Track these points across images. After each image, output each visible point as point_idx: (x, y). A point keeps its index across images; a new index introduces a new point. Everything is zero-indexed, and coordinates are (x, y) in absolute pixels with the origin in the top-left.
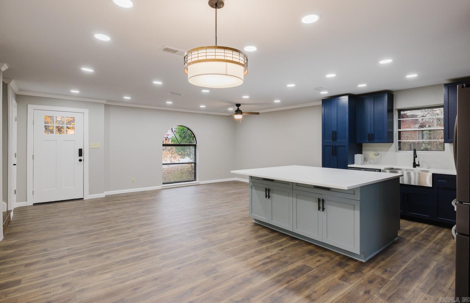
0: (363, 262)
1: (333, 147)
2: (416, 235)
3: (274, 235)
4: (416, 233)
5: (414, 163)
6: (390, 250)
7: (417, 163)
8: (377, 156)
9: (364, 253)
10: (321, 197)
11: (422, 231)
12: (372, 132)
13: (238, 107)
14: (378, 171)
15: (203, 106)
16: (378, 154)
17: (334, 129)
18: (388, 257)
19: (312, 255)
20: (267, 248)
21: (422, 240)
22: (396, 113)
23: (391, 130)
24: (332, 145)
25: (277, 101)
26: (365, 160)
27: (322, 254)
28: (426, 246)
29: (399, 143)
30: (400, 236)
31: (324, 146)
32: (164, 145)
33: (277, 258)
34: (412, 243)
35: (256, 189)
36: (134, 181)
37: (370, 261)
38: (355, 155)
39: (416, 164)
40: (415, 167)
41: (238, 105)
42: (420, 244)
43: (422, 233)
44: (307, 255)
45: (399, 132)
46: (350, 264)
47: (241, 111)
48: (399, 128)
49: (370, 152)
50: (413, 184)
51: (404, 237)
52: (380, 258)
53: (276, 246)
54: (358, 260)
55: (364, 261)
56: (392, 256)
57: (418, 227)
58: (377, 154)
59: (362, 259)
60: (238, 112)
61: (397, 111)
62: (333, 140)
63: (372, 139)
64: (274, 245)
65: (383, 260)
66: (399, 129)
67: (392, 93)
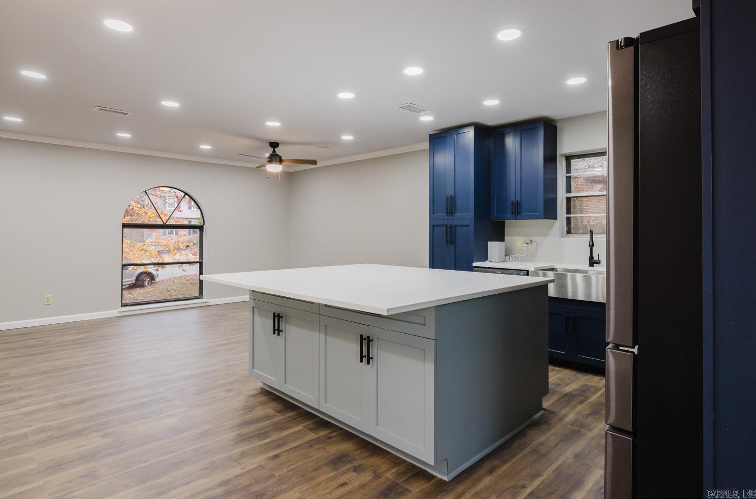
0: (445, 481)
1: (447, 227)
2: (581, 402)
3: (283, 417)
4: (582, 398)
5: (591, 258)
6: (516, 444)
7: (596, 258)
8: (529, 246)
9: (446, 460)
10: (366, 332)
11: (594, 393)
12: (519, 199)
13: (274, 150)
14: (524, 275)
15: (205, 147)
16: (531, 241)
17: (450, 192)
18: (504, 462)
19: (335, 469)
20: (243, 455)
21: (589, 415)
22: (562, 161)
23: (552, 196)
24: (445, 224)
25: (347, 138)
26: (508, 253)
27: (360, 466)
28: (592, 429)
29: (568, 219)
30: (548, 408)
31: (433, 225)
32: (125, 226)
33: (248, 483)
34: (568, 424)
35: (260, 315)
36: (48, 302)
37: (459, 478)
38: (489, 242)
39: (594, 259)
40: (593, 266)
41: (274, 145)
42: (582, 426)
43: (594, 398)
44: (327, 469)
45: (569, 200)
46: (411, 489)
47: (280, 157)
48: (569, 190)
49: (516, 237)
50: (594, 299)
51: (554, 410)
52: (488, 465)
53: (266, 448)
54: (434, 477)
55: (446, 479)
56: (514, 460)
57: (590, 384)
58: (529, 242)
59: (444, 474)
60: (275, 158)
61: (564, 158)
62: (447, 213)
63: (518, 211)
64: (266, 444)
65: (491, 472)
66: (567, 193)
67: (553, 123)
